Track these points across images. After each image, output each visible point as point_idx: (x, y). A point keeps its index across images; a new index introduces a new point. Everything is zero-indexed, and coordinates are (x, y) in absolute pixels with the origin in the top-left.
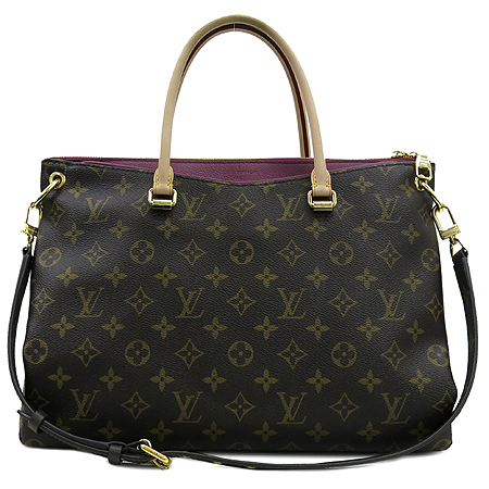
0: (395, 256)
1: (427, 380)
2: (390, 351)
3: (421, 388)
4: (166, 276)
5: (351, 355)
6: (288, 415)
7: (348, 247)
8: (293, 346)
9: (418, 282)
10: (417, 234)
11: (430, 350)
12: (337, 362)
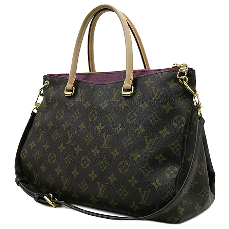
0: (156, 119)
1: (160, 184)
2: (144, 167)
3: (157, 188)
4: (65, 125)
5: (126, 167)
6: (100, 193)
7: (135, 114)
8: (104, 161)
9: (168, 133)
10: (172, 108)
11: (169, 169)
12: (120, 170)
